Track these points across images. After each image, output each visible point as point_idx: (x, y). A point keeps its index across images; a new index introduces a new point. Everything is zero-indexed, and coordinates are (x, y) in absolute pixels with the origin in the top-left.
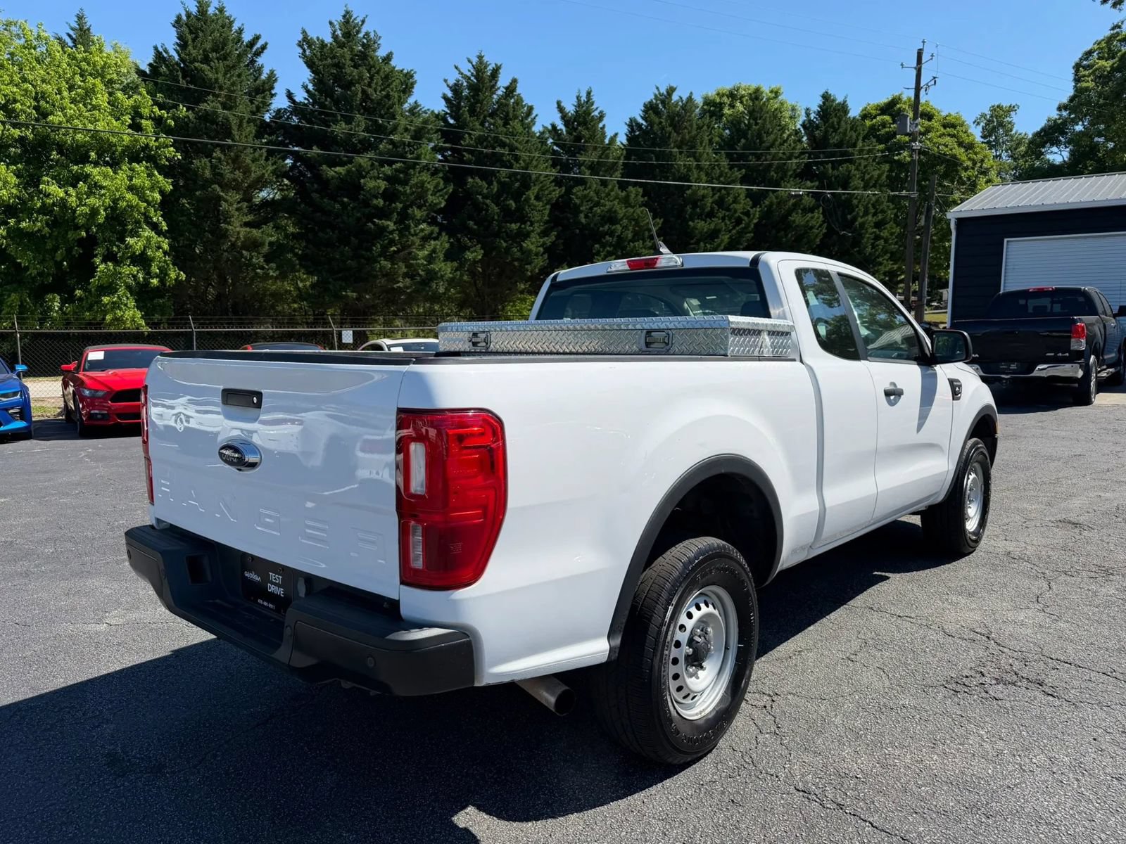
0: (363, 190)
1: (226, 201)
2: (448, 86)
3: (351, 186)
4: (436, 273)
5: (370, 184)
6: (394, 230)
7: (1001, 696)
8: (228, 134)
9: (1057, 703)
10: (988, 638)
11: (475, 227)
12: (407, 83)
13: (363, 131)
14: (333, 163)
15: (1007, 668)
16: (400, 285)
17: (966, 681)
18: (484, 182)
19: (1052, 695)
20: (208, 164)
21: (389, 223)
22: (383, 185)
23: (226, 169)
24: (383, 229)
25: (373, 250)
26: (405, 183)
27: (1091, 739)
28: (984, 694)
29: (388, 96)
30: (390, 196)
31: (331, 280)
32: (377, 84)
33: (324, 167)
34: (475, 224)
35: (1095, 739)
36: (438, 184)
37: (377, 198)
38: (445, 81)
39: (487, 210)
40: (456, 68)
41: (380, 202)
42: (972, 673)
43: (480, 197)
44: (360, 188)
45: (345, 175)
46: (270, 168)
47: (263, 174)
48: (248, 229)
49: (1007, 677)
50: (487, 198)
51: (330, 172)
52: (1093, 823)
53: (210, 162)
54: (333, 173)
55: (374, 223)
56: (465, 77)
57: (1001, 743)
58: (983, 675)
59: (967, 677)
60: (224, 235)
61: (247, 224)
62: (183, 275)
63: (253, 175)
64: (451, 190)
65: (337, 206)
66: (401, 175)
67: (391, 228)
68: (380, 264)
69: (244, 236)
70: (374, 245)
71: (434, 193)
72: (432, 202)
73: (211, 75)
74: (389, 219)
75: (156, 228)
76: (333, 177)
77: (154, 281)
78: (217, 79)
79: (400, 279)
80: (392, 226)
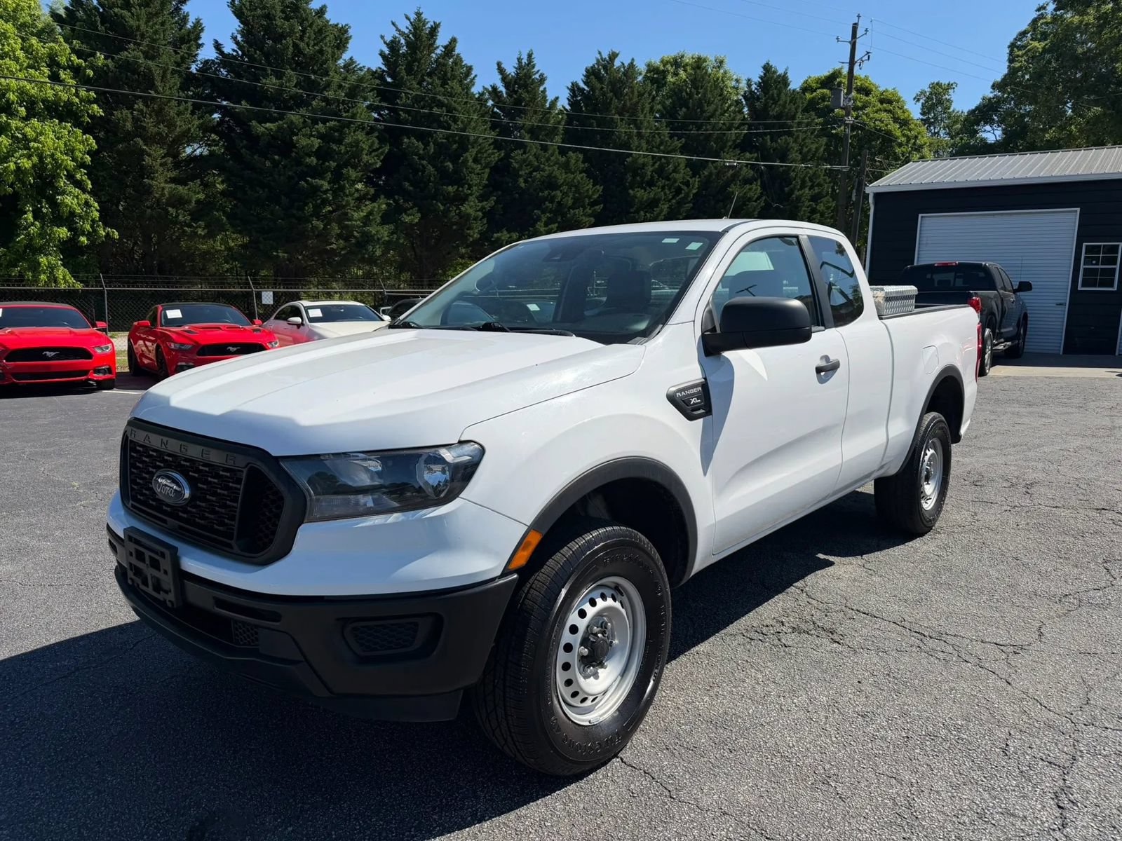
0: (296, 147)
1: (149, 155)
2: (385, 43)
3: (283, 144)
4: (373, 236)
5: (302, 141)
6: (327, 190)
7: (790, 643)
8: (152, 86)
9: (840, 648)
10: (802, 590)
11: (411, 188)
12: (341, 38)
13: (295, 86)
14: (263, 119)
15: (808, 618)
16: (334, 246)
17: (765, 630)
18: (420, 143)
19: (838, 642)
20: (129, 116)
21: (323, 182)
22: (317, 142)
23: (149, 123)
24: (316, 189)
25: (304, 209)
26: (340, 142)
27: (856, 681)
28: (776, 642)
29: (321, 52)
30: (323, 154)
31: (261, 239)
32: (309, 38)
33: (254, 123)
34: (411, 185)
35: (859, 682)
36: (373, 143)
37: (310, 157)
38: (382, 37)
39: (423, 172)
40: (393, 24)
41: (313, 160)
42: (773, 623)
43: (416, 158)
44: (292, 145)
45: (276, 132)
46: (196, 123)
47: (189, 129)
48: (173, 186)
49: (804, 626)
50: (423, 159)
51: (260, 128)
52: (824, 756)
53: (132, 113)
54: (262, 129)
55: (307, 181)
56: (402, 34)
57: (772, 686)
58: (783, 625)
59: (767, 626)
60: (148, 191)
61: (173, 180)
62: (116, 233)
63: (178, 129)
64: (387, 151)
65: (268, 163)
66: (336, 134)
67: (325, 188)
68: (312, 224)
69: (169, 193)
70: (306, 204)
71: (369, 153)
72: (367, 162)
73: (132, 22)
74: (323, 178)
75: (79, 184)
76: (263, 133)
77: (83, 239)
78: (138, 27)
79: (333, 240)
80: (326, 186)
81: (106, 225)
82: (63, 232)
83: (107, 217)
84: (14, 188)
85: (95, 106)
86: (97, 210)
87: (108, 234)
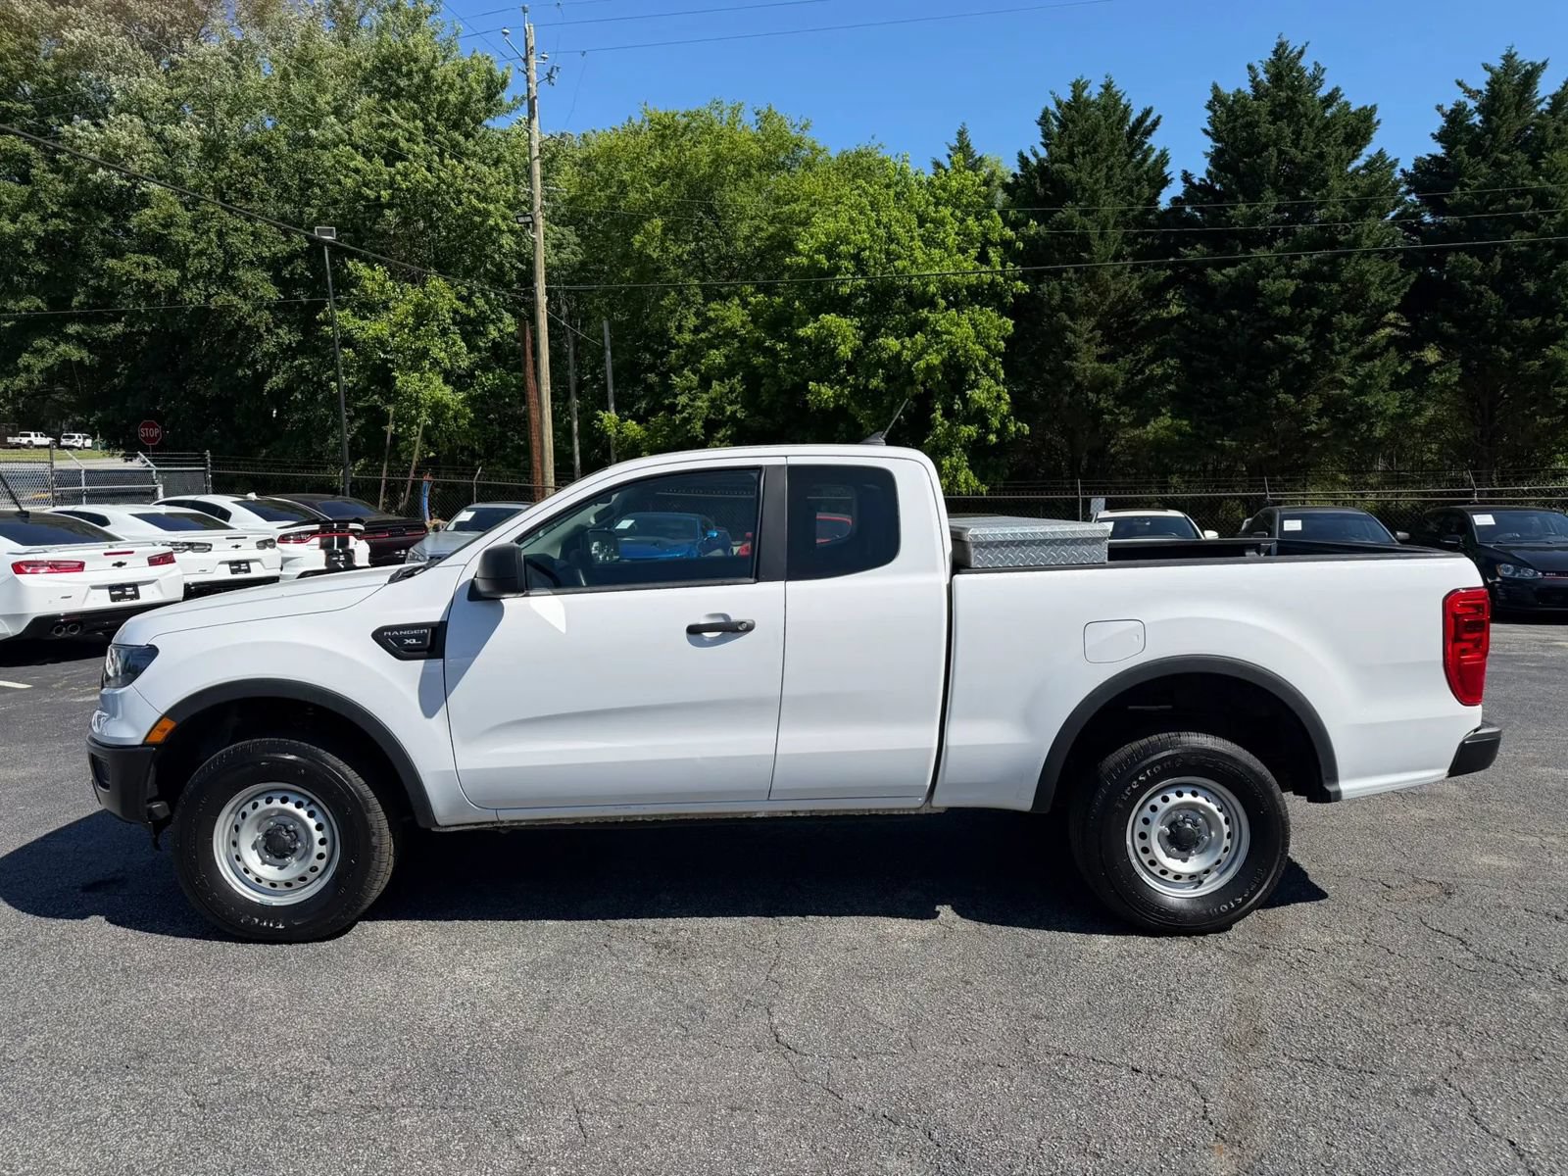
0: (1262, 295)
1: (1073, 332)
2: (1443, 115)
3: (1245, 293)
4: (1368, 409)
5: (1269, 286)
6: (1305, 349)
8: (1087, 247)
11: (1453, 330)
12: (1359, 128)
14: (1219, 266)
16: (1314, 427)
18: (1476, 259)
20: (1057, 287)
21: (1297, 338)
22: (1291, 286)
23: (1078, 292)
24: (1288, 349)
25: (1267, 379)
26: (1333, 277)
29: (1321, 156)
30: (1300, 299)
33: (1209, 270)
36: (1391, 272)
37: (1281, 305)
38: (1439, 108)
39: (1478, 302)
40: (1459, 84)
41: (1287, 309)
43: (1466, 283)
44: (1258, 293)
45: (1237, 278)
46: (1136, 283)
47: (1126, 293)
48: (1096, 365)
50: (1481, 283)
51: (1218, 277)
53: (1060, 284)
54: (1220, 277)
55: (1274, 340)
56: (1474, 94)
60: (1069, 375)
61: (1101, 359)
62: (1027, 428)
63: (1112, 293)
64: (1412, 280)
65: (1222, 322)
66: (1325, 268)
67: (1300, 347)
68: (1277, 399)
69: (1091, 374)
70: (1270, 372)
71: (1382, 286)
72: (1377, 300)
73: (1072, 176)
74: (1300, 334)
75: (993, 375)
76: (1221, 283)
77: (993, 438)
78: (1079, 181)
79: (1313, 418)
80: (1301, 342)
81: (1018, 419)
82: (969, 431)
83: (1020, 409)
84: (925, 387)
85: (1019, 283)
86: (1007, 403)
87: (1018, 430)
